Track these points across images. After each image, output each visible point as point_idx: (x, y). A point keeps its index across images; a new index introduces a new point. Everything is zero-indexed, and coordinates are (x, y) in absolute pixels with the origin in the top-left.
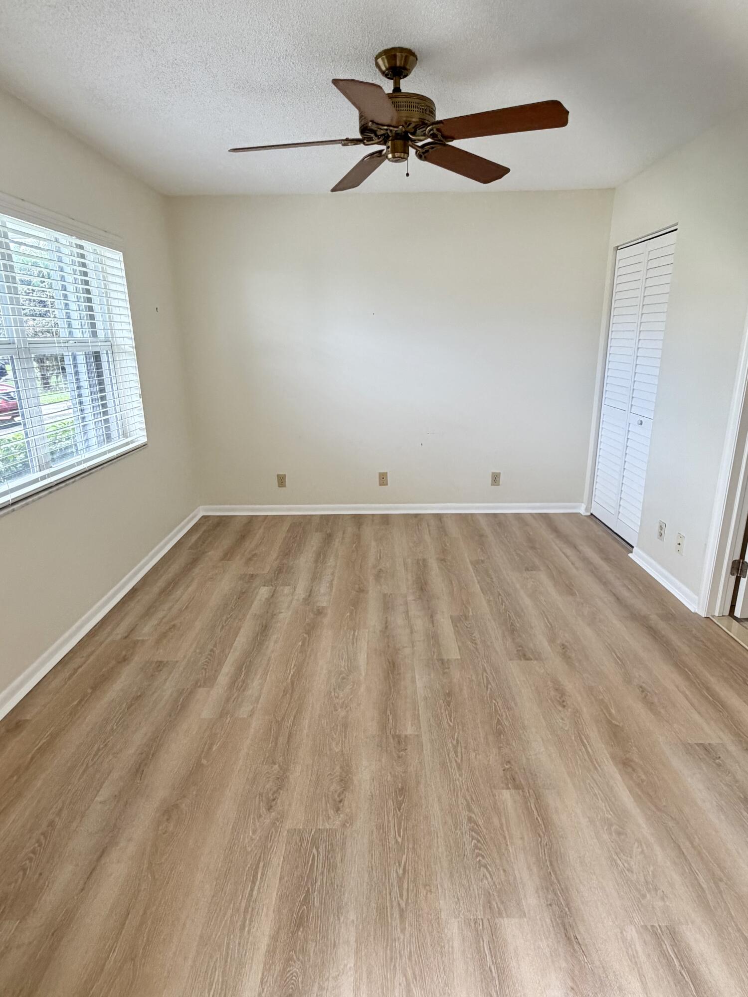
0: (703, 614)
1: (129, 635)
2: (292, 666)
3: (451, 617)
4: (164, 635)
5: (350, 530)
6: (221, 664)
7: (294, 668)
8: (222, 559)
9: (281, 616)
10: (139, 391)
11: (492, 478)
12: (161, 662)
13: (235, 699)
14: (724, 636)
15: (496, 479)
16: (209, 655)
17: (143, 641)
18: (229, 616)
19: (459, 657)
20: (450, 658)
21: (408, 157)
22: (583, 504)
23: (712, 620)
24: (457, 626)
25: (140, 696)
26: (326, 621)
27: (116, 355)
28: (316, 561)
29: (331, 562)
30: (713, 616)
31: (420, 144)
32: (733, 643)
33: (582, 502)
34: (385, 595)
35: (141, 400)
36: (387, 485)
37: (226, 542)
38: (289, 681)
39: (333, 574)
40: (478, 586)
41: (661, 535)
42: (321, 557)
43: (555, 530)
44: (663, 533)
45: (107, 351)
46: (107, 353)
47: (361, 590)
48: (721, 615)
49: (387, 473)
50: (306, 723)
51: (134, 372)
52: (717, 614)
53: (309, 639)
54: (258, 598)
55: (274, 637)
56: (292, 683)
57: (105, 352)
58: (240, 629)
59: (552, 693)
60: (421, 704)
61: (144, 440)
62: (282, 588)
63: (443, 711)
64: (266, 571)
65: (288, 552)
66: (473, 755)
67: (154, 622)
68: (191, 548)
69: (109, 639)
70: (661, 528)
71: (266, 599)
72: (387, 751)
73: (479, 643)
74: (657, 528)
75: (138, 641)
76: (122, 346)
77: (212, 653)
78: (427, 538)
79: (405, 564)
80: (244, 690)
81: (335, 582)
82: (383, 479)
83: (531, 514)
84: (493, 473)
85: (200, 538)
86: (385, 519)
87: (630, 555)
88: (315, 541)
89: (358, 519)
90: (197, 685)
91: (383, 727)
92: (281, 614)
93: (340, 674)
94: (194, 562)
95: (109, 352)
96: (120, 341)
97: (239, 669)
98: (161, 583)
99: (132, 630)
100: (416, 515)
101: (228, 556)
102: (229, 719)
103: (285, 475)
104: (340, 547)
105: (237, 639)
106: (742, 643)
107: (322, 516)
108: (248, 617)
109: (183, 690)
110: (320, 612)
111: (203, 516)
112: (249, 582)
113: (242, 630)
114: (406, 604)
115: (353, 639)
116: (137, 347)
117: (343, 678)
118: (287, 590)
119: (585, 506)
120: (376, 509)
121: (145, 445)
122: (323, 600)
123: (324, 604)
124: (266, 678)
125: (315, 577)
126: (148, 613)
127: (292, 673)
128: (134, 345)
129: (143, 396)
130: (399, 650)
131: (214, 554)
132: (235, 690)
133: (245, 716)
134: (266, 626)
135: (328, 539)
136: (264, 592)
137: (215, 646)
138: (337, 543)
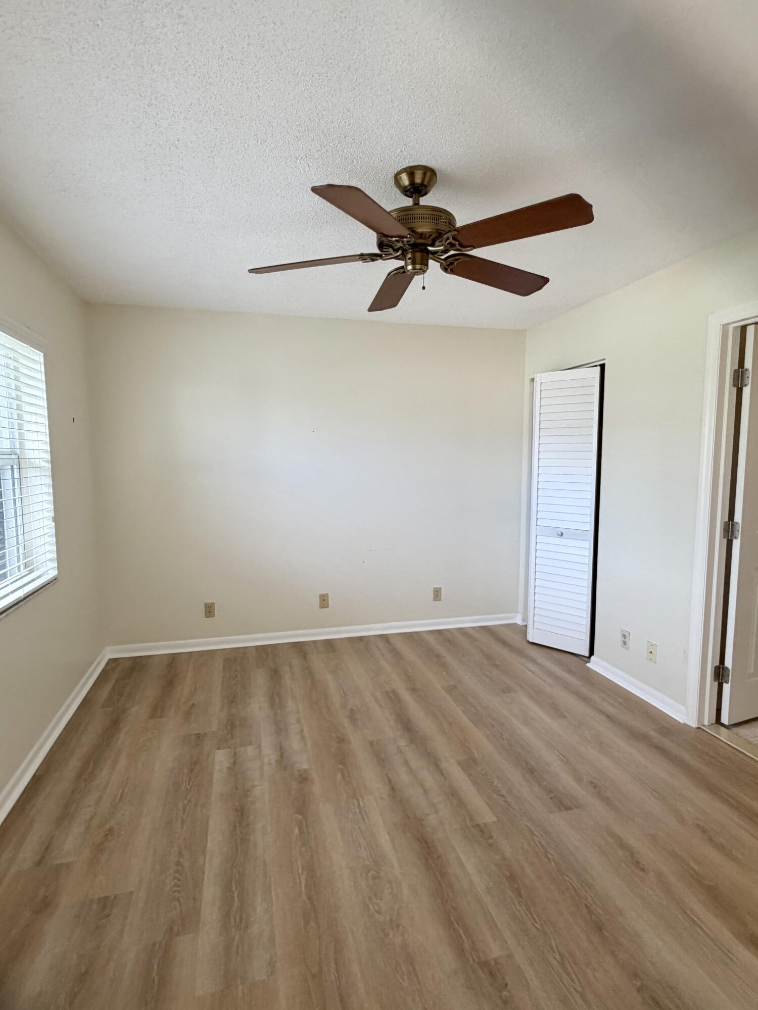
0: (694, 724)
1: (43, 857)
2: (300, 871)
3: (459, 763)
4: (99, 849)
5: (296, 662)
6: (198, 884)
7: (302, 874)
8: (152, 716)
9: (257, 792)
10: (52, 514)
11: (434, 593)
12: (106, 898)
13: (238, 947)
14: (725, 746)
15: (437, 594)
16: (176, 872)
17: (68, 865)
18: (186, 802)
19: (496, 819)
20: (485, 822)
21: (428, 269)
22: (518, 614)
23: (703, 730)
24: (471, 775)
25: (86, 972)
26: (317, 788)
27: (23, 471)
28: (272, 706)
29: (290, 704)
30: (704, 726)
31: (443, 257)
32: (741, 756)
33: (517, 612)
34: (371, 743)
35: (54, 523)
36: (328, 607)
37: (150, 691)
38: (304, 897)
39: (298, 721)
40: (464, 716)
41: (625, 643)
42: (276, 699)
43: (505, 643)
44: (627, 642)
45: (12, 467)
46: (12, 468)
47: (342, 740)
48: (710, 724)
49: (328, 594)
50: (356, 969)
51: (47, 490)
52: (706, 723)
53: (306, 821)
54: (217, 767)
55: (259, 826)
56: (310, 898)
57: (10, 467)
58: (207, 821)
59: (620, 853)
60: (487, 899)
61: (54, 573)
62: (243, 749)
63: (518, 908)
64: (214, 728)
65: (233, 699)
66: (589, 972)
67: (76, 829)
68: (103, 707)
69: (13, 870)
70: (624, 636)
71: (229, 768)
72: (484, 995)
73: (506, 795)
74: (620, 639)
75: (59, 866)
76: (33, 460)
77: (180, 868)
78: (383, 663)
79: (376, 699)
80: (247, 927)
81: (306, 733)
82: (324, 601)
83: (473, 628)
84: (434, 588)
85: (113, 688)
86: (329, 645)
87: (588, 665)
88: (260, 680)
89: (299, 647)
90: (173, 932)
91: (461, 953)
92: (257, 788)
93: (368, 872)
94: (114, 725)
95: (15, 467)
96: (29, 454)
97: (227, 888)
98: (74, 764)
99: (47, 847)
100: (361, 639)
101: (158, 710)
102: (240, 987)
103: (213, 604)
104: (293, 683)
105: (208, 838)
106: (749, 754)
107: (257, 647)
108: (213, 798)
109: (154, 945)
110: (304, 778)
111: (110, 660)
112: (197, 745)
113: (211, 823)
114: (400, 751)
115: (360, 812)
116: (53, 462)
117: (374, 878)
118: (250, 750)
119: (521, 617)
120: (315, 635)
121: (55, 579)
122: (302, 761)
123: (305, 766)
124: (271, 898)
125: (280, 728)
126: (65, 816)
127: (303, 881)
128: (49, 459)
129: (55, 519)
130: (422, 820)
131: (138, 711)
132: (233, 930)
133: (264, 977)
134: (242, 810)
135: (275, 675)
136: (221, 758)
137: (180, 854)
138: (287, 679)
